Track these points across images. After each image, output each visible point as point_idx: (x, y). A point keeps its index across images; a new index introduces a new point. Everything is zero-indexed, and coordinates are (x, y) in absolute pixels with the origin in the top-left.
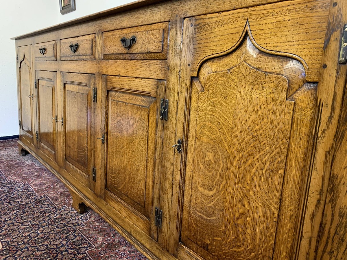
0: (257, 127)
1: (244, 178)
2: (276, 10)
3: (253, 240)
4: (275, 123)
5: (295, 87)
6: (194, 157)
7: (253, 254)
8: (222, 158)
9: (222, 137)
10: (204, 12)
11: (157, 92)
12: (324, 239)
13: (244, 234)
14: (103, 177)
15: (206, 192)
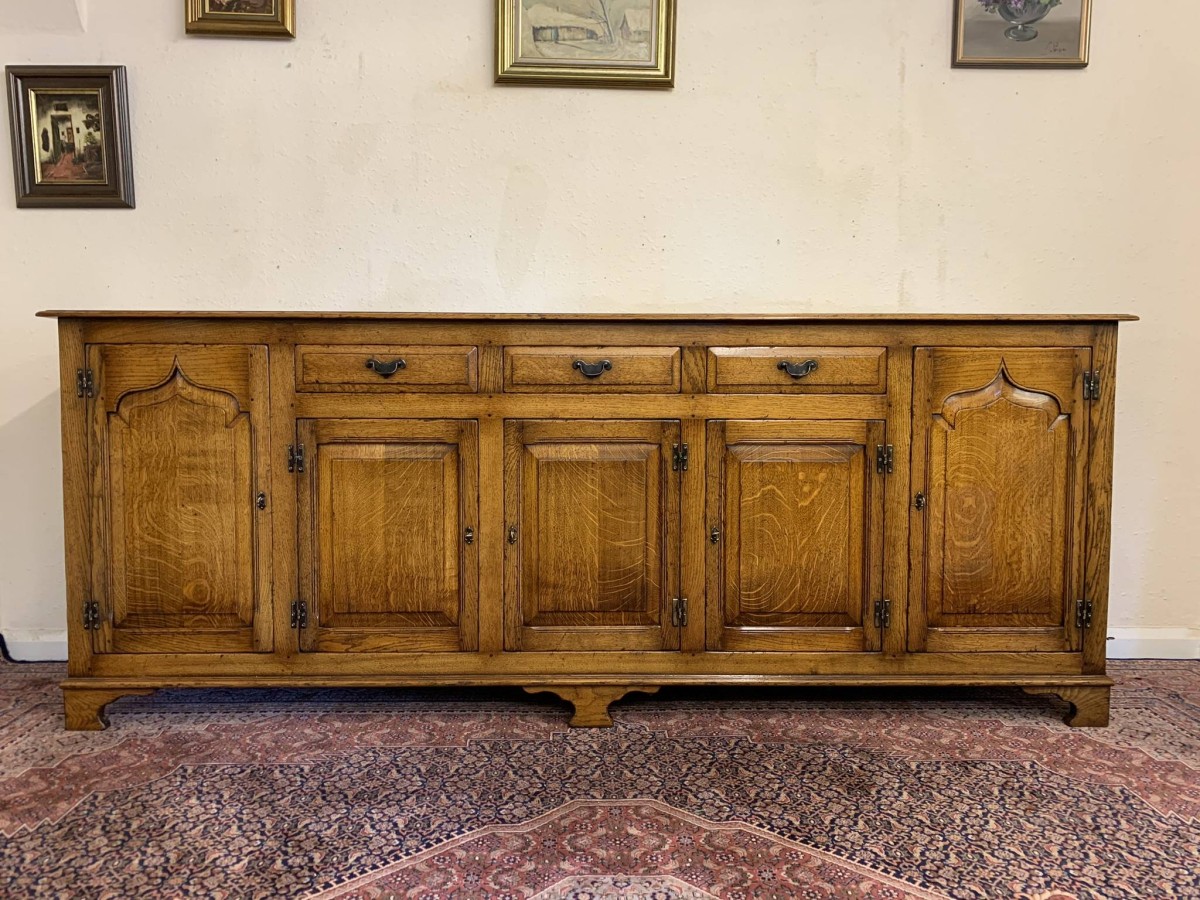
0: (1023, 459)
1: (1013, 511)
2: (1031, 354)
3: (1030, 570)
4: (1040, 452)
5: (1053, 419)
6: (945, 508)
7: (1031, 585)
8: (987, 499)
9: (985, 477)
10: (946, 344)
11: (867, 438)
12: (1091, 537)
13: (1018, 569)
14: (716, 607)
15: (967, 544)
